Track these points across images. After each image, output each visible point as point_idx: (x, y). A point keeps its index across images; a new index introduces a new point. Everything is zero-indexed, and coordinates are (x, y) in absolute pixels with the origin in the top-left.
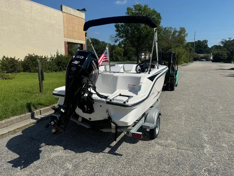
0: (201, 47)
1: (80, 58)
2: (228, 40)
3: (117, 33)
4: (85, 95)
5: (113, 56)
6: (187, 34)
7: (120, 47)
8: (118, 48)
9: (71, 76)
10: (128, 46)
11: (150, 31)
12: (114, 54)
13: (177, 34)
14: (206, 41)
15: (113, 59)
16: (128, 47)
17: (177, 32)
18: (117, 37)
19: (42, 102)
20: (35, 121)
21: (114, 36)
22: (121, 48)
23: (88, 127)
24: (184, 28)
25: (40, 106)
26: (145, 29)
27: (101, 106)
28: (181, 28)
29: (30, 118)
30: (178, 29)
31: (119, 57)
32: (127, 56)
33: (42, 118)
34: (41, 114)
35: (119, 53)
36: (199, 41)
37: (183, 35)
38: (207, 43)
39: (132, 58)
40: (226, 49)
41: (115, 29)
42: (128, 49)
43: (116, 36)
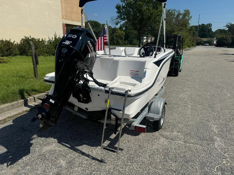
0: (205, 31)
1: (73, 37)
3: (119, 15)
4: (80, 83)
5: (113, 40)
6: (191, 17)
7: (121, 30)
8: (119, 31)
9: (61, 60)
10: (130, 29)
11: (153, 13)
12: (115, 38)
13: (181, 17)
14: (210, 25)
15: (114, 43)
16: (129, 30)
17: (181, 14)
18: (118, 19)
19: (37, 88)
20: (28, 109)
21: (115, 18)
22: (123, 31)
23: (85, 117)
24: (188, 10)
25: (34, 92)
26: (148, 11)
27: (99, 95)
28: (185, 11)
29: (23, 105)
30: (182, 12)
31: (120, 41)
32: (128, 40)
33: (36, 105)
34: (35, 101)
35: (120, 36)
36: (203, 24)
37: (187, 17)
38: (211, 26)
39: (133, 42)
40: (230, 33)
41: (117, 10)
42: (129, 32)
43: (117, 18)
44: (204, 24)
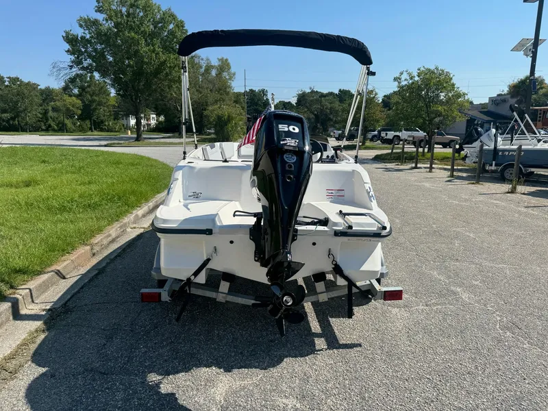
0: (257, 104)
1: (291, 130)
2: (308, 91)
3: (73, 57)
5: (47, 120)
6: (234, 74)
7: (70, 96)
8: (66, 97)
9: (290, 178)
10: (93, 93)
12: (51, 114)
13: (214, 73)
14: (264, 92)
15: (50, 126)
16: (91, 96)
17: (213, 67)
18: (74, 70)
20: (37, 324)
21: (66, 65)
22: (73, 98)
24: (227, 60)
26: (154, 55)
28: (221, 60)
29: (11, 318)
30: (215, 62)
31: (68, 122)
32: (90, 120)
33: (49, 310)
34: (33, 302)
35: (68, 109)
36: (251, 90)
37: (225, 74)
38: (267, 95)
39: (105, 125)
40: (306, 110)
42: (94, 101)
43: (71, 67)
44: (254, 89)
